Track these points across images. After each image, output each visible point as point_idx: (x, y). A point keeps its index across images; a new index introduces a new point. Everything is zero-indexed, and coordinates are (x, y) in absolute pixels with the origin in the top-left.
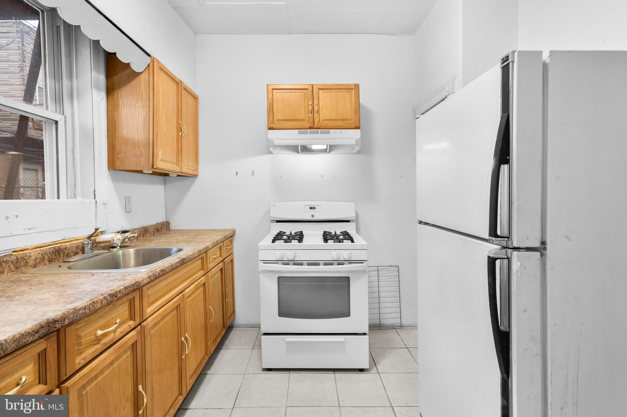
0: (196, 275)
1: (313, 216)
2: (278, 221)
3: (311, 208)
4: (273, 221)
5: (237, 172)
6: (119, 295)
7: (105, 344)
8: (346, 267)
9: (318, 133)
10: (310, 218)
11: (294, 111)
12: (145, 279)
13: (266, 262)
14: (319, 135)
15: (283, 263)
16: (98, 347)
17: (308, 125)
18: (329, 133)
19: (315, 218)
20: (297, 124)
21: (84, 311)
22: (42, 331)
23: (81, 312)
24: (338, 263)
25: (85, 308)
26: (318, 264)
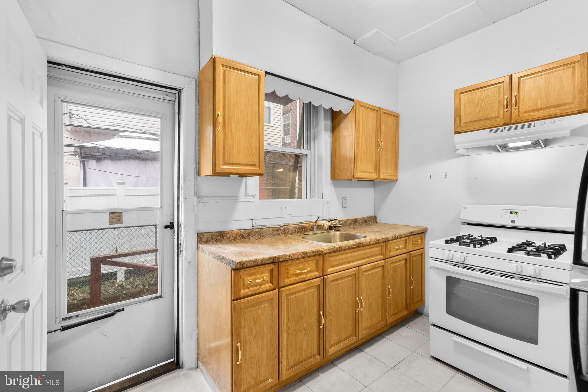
0: (375, 258)
1: (513, 222)
2: (469, 224)
3: (511, 213)
4: (464, 223)
5: (430, 176)
6: (308, 255)
7: (301, 279)
8: (532, 284)
9: (516, 128)
10: (509, 224)
11: (484, 110)
12: (326, 250)
13: (435, 259)
14: (519, 130)
15: (452, 264)
16: (297, 279)
17: (502, 122)
18: (533, 126)
19: (516, 225)
20: (487, 123)
21: (289, 257)
22: (271, 260)
23: (287, 257)
24: (520, 277)
25: (289, 256)
26: (493, 273)
